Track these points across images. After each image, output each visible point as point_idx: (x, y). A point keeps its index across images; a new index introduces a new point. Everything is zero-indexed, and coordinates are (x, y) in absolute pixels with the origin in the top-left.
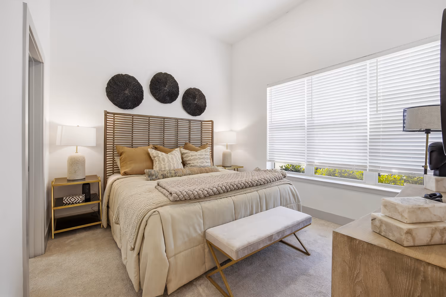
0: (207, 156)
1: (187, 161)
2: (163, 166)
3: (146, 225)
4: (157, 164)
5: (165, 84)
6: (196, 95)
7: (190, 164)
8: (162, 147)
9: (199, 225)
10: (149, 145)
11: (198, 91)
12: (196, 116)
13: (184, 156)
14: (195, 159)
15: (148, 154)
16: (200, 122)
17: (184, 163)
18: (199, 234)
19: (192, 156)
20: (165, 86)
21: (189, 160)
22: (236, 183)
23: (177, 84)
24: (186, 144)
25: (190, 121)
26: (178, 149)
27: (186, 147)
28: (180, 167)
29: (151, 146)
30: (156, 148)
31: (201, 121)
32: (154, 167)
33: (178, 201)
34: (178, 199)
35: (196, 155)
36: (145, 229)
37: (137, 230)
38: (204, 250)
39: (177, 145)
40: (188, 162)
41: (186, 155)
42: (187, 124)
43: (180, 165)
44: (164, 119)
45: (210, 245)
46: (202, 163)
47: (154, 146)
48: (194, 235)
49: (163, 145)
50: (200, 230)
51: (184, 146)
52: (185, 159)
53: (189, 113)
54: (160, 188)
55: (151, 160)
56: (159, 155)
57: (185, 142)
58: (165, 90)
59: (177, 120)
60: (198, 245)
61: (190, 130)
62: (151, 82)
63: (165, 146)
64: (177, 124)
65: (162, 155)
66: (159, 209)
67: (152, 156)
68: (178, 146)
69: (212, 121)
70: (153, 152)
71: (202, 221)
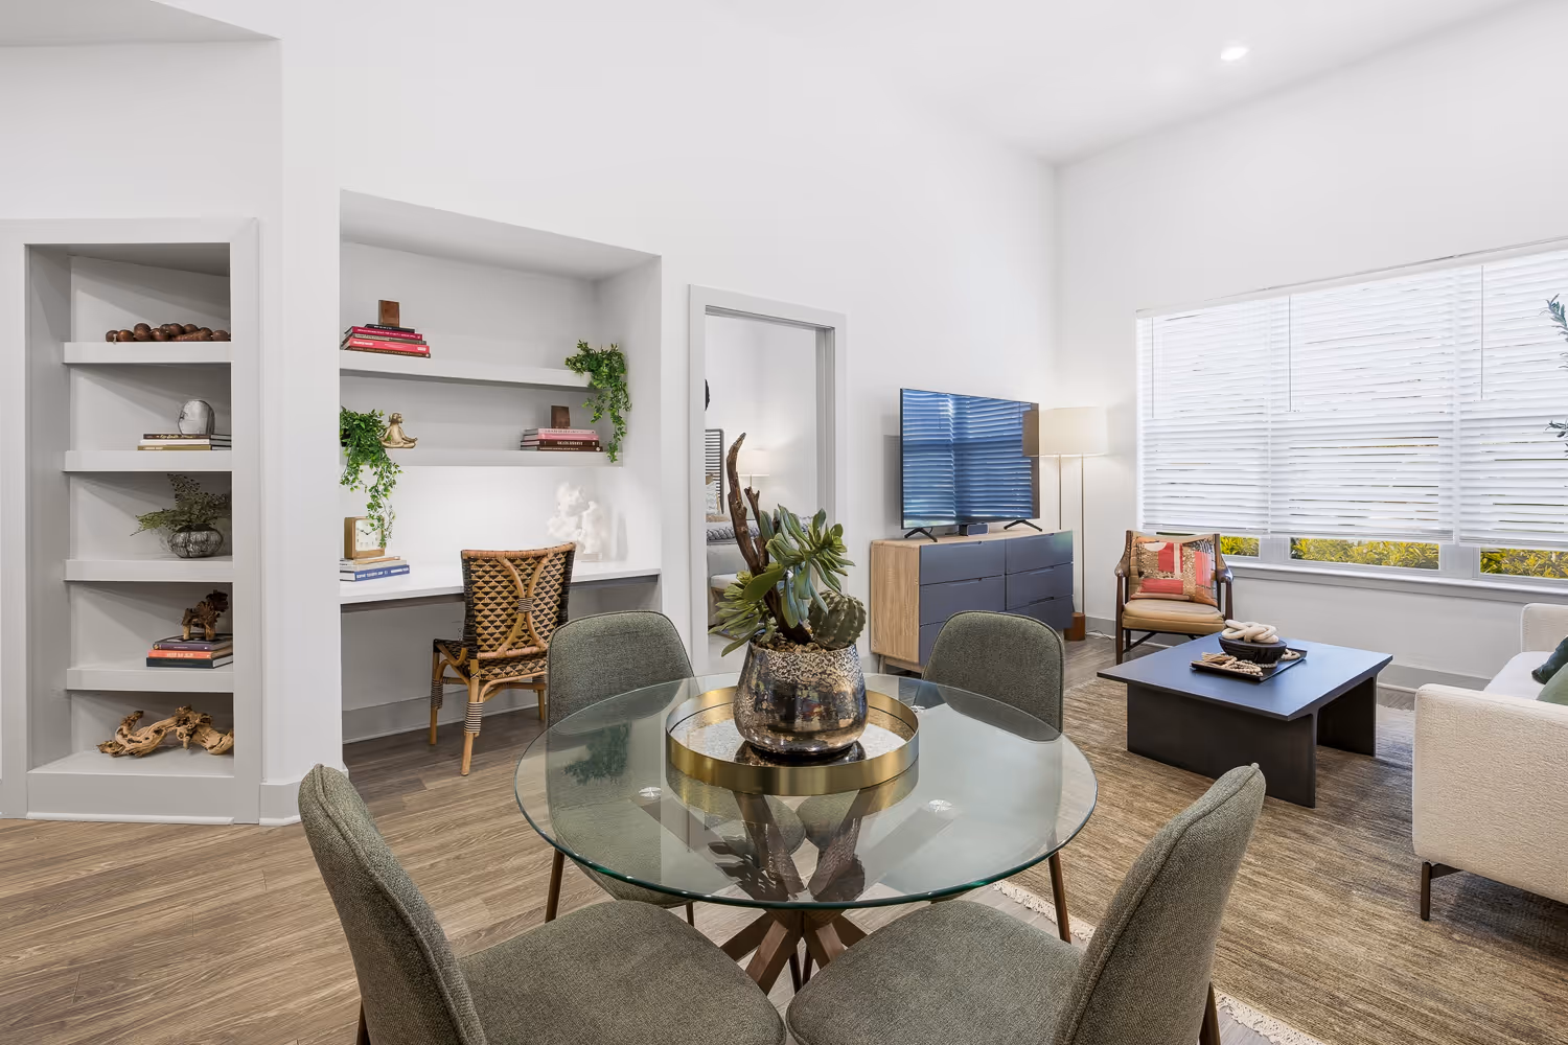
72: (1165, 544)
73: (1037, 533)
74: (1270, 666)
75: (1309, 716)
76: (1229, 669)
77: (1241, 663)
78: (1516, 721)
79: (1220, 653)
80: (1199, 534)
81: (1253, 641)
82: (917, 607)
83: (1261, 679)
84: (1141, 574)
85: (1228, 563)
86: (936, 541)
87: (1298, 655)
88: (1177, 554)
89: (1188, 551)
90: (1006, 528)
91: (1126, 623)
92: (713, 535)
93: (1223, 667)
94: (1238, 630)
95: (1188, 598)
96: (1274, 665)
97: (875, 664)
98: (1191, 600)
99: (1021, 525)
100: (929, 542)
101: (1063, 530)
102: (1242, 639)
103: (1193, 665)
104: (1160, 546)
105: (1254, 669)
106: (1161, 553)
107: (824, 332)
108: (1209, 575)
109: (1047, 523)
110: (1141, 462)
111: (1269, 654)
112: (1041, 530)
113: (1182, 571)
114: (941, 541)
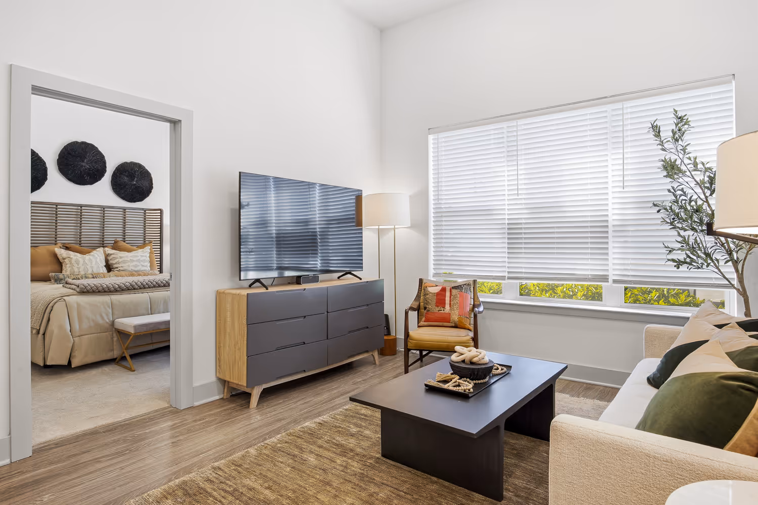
0: (144, 258)
1: (114, 264)
2: (76, 270)
3: (52, 310)
4: (67, 268)
5: (82, 157)
6: (135, 172)
7: (117, 268)
8: (77, 246)
9: (107, 315)
10: (56, 244)
11: (140, 166)
12: (135, 202)
13: (109, 258)
14: (124, 262)
15: (55, 256)
16: (143, 211)
17: (109, 268)
18: (107, 323)
19: (121, 257)
20: (83, 161)
21: (116, 264)
22: (156, 280)
23: (103, 157)
24: (116, 242)
25: (125, 210)
26: (101, 249)
27: (116, 246)
28: (102, 271)
29: (60, 245)
30: (67, 248)
31: (145, 210)
32: (64, 271)
33: (85, 292)
34: (85, 290)
35: (127, 257)
36: (50, 313)
37: (42, 315)
38: (112, 338)
39: (103, 244)
40: (115, 266)
41: (112, 256)
42: (120, 215)
43: (101, 269)
44: (81, 207)
45: (118, 332)
46: (136, 266)
47: (65, 245)
48: (101, 321)
49: (80, 244)
50: (108, 319)
51: (112, 245)
52: (111, 262)
53: (124, 198)
54: (67, 286)
55: (59, 264)
56: (71, 257)
57: (114, 239)
58: (82, 166)
59: (103, 208)
60: (106, 332)
61: (125, 223)
62: (60, 155)
63: (82, 245)
64: (104, 214)
65: (75, 256)
66: (65, 298)
67: (60, 258)
68: (105, 245)
69: (160, 210)
70: (62, 253)
71: (110, 311)
72: (441, 287)
73: (358, 281)
74: (482, 381)
75: (498, 428)
76: (451, 388)
77: (461, 381)
78: (621, 451)
79: (449, 373)
80: (460, 281)
81: (472, 363)
82: (245, 342)
83: (470, 395)
84: (425, 308)
85: (481, 299)
86: (267, 289)
87: (505, 369)
88: (448, 294)
89: (454, 291)
90: (339, 278)
91: (410, 346)
92: (119, 287)
93: (446, 386)
94: (462, 354)
95: (453, 325)
96: (487, 380)
97: (222, 388)
98: (456, 327)
99: (349, 276)
100: (263, 290)
101: (380, 278)
102: (463, 361)
103: (426, 385)
104: (439, 288)
105: (467, 386)
106: (438, 294)
107: (175, 123)
108: (468, 308)
109: (367, 274)
110: (432, 232)
111: (480, 373)
112: (361, 279)
113: (450, 307)
114: (271, 290)
